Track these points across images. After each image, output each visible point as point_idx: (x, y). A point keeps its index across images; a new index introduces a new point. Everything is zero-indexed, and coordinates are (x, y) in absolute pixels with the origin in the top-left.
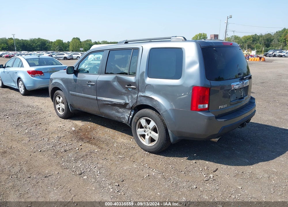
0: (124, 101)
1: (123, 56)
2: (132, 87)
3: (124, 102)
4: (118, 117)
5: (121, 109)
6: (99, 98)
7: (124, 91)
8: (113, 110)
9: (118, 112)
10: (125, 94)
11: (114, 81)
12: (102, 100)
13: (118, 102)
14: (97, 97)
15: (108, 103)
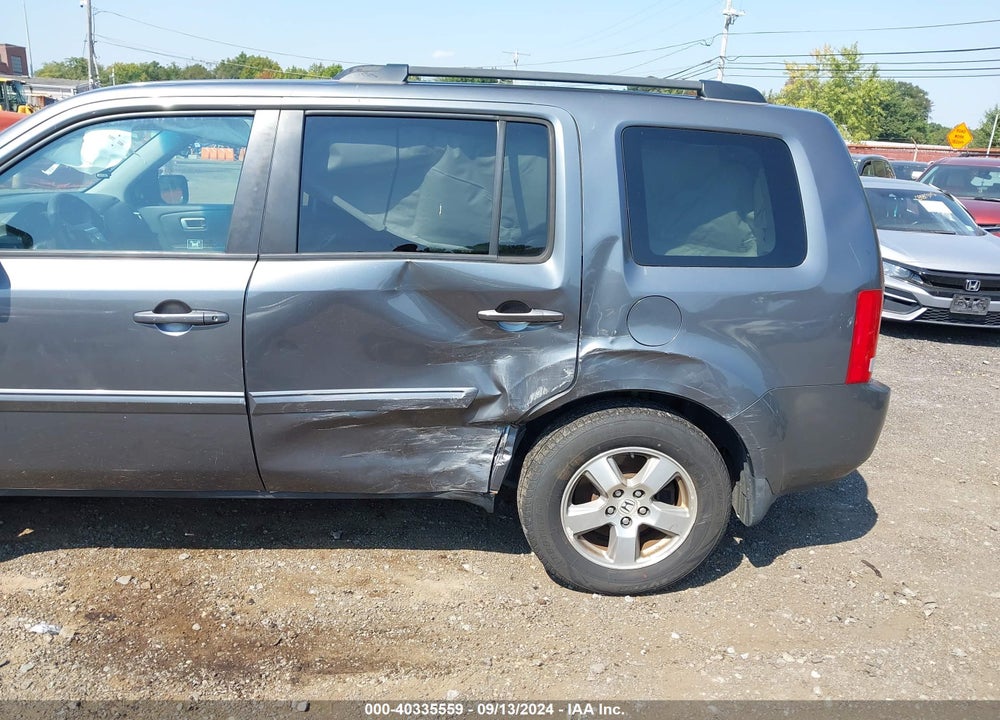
0: (467, 390)
1: (404, 152)
2: (533, 313)
3: (468, 395)
4: (405, 477)
5: (428, 432)
6: (261, 396)
7: (463, 337)
8: (367, 446)
9: (409, 450)
10: (466, 354)
11: (393, 293)
12: (293, 408)
13: (422, 403)
14: (246, 397)
15: (347, 414)
